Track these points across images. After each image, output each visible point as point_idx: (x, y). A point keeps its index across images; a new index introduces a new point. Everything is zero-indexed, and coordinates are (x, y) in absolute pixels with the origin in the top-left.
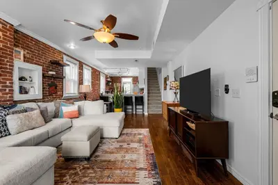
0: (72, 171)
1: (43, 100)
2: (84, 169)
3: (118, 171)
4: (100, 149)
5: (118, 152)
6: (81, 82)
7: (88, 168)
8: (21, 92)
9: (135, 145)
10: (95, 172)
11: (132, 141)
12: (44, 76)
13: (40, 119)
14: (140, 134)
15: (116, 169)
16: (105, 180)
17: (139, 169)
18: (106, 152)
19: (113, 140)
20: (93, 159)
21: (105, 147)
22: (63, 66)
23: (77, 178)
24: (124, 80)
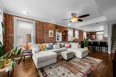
0: (62, 62)
1: (62, 42)
2: (64, 63)
3: (72, 68)
4: (72, 60)
5: (77, 63)
6: (74, 36)
7: (65, 63)
8: (57, 40)
9: (87, 64)
10: (66, 65)
11: (87, 62)
12: (62, 35)
13: (59, 47)
14: (94, 61)
15: (72, 67)
16: (67, 68)
17: (81, 72)
18: (74, 61)
19: (79, 59)
20: (68, 61)
21: (74, 60)
22: (67, 32)
23: (61, 64)
24: (98, 33)
